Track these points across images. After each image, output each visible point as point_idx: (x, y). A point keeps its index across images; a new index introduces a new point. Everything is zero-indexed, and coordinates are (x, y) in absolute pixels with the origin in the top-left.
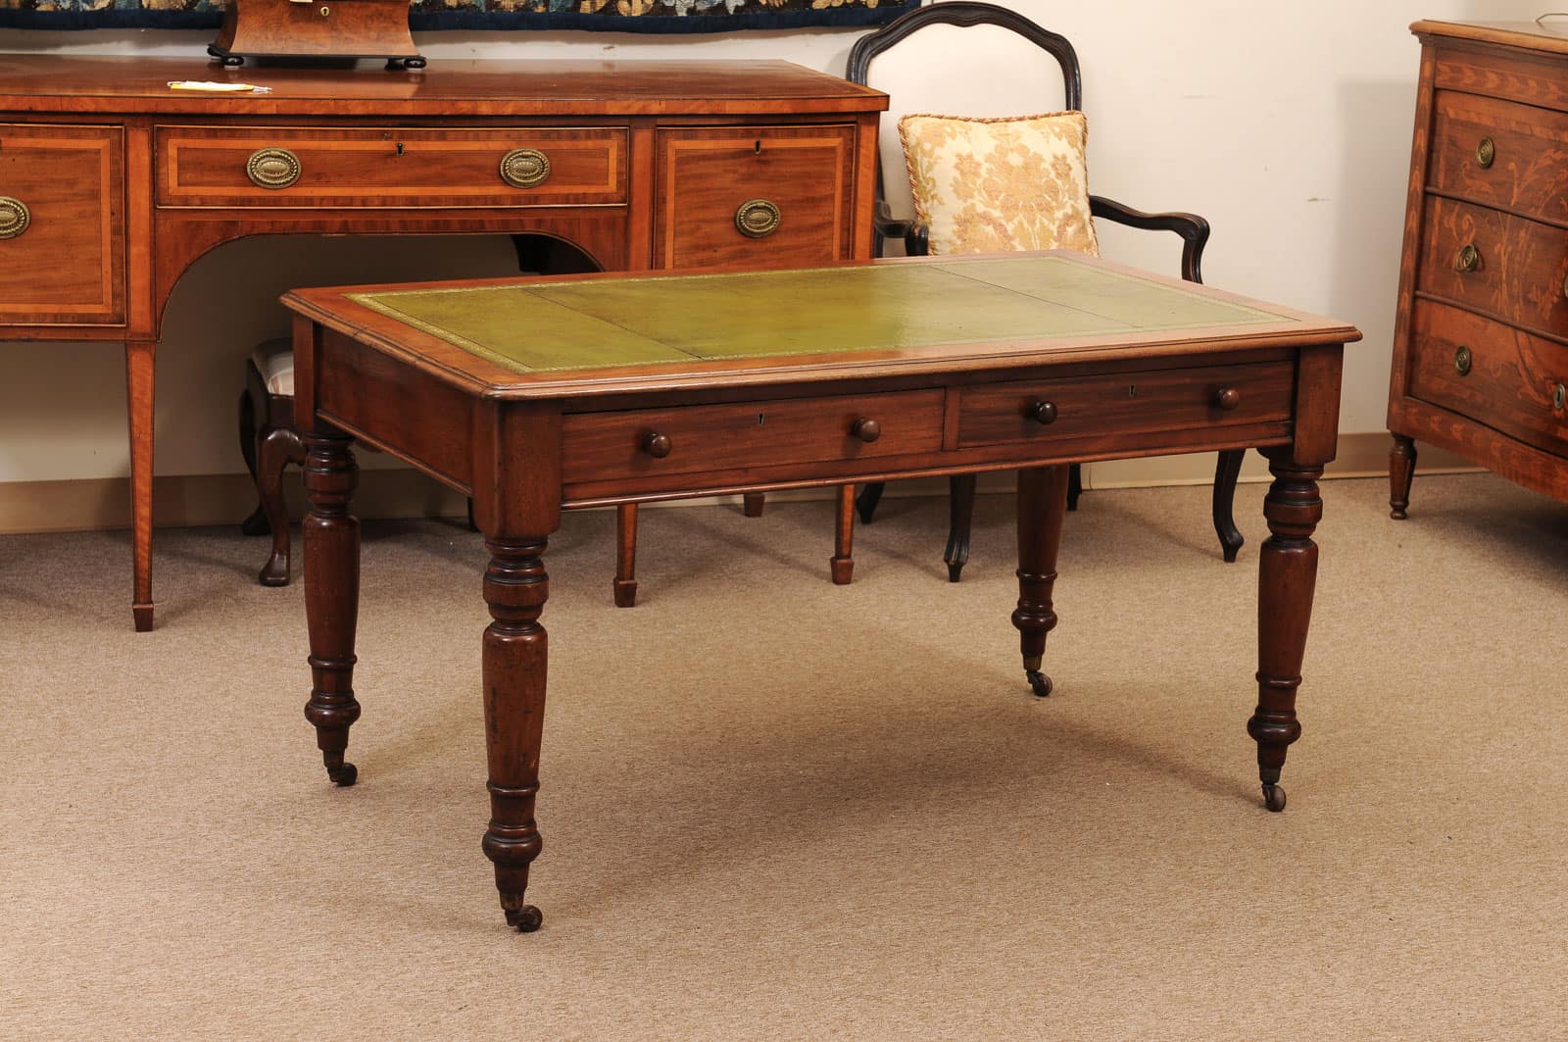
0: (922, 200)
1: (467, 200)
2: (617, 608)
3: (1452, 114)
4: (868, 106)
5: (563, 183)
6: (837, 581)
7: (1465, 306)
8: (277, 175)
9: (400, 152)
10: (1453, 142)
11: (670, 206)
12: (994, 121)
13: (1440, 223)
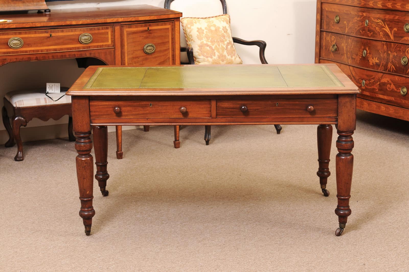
0: (189, 41)
1: (71, 49)
2: (118, 160)
3: (327, 9)
4: (177, 16)
5: (97, 42)
6: (176, 147)
7: (334, 60)
8: (17, 45)
9: (51, 36)
10: (327, 17)
11: (126, 47)
12: (206, 18)
13: (326, 39)
